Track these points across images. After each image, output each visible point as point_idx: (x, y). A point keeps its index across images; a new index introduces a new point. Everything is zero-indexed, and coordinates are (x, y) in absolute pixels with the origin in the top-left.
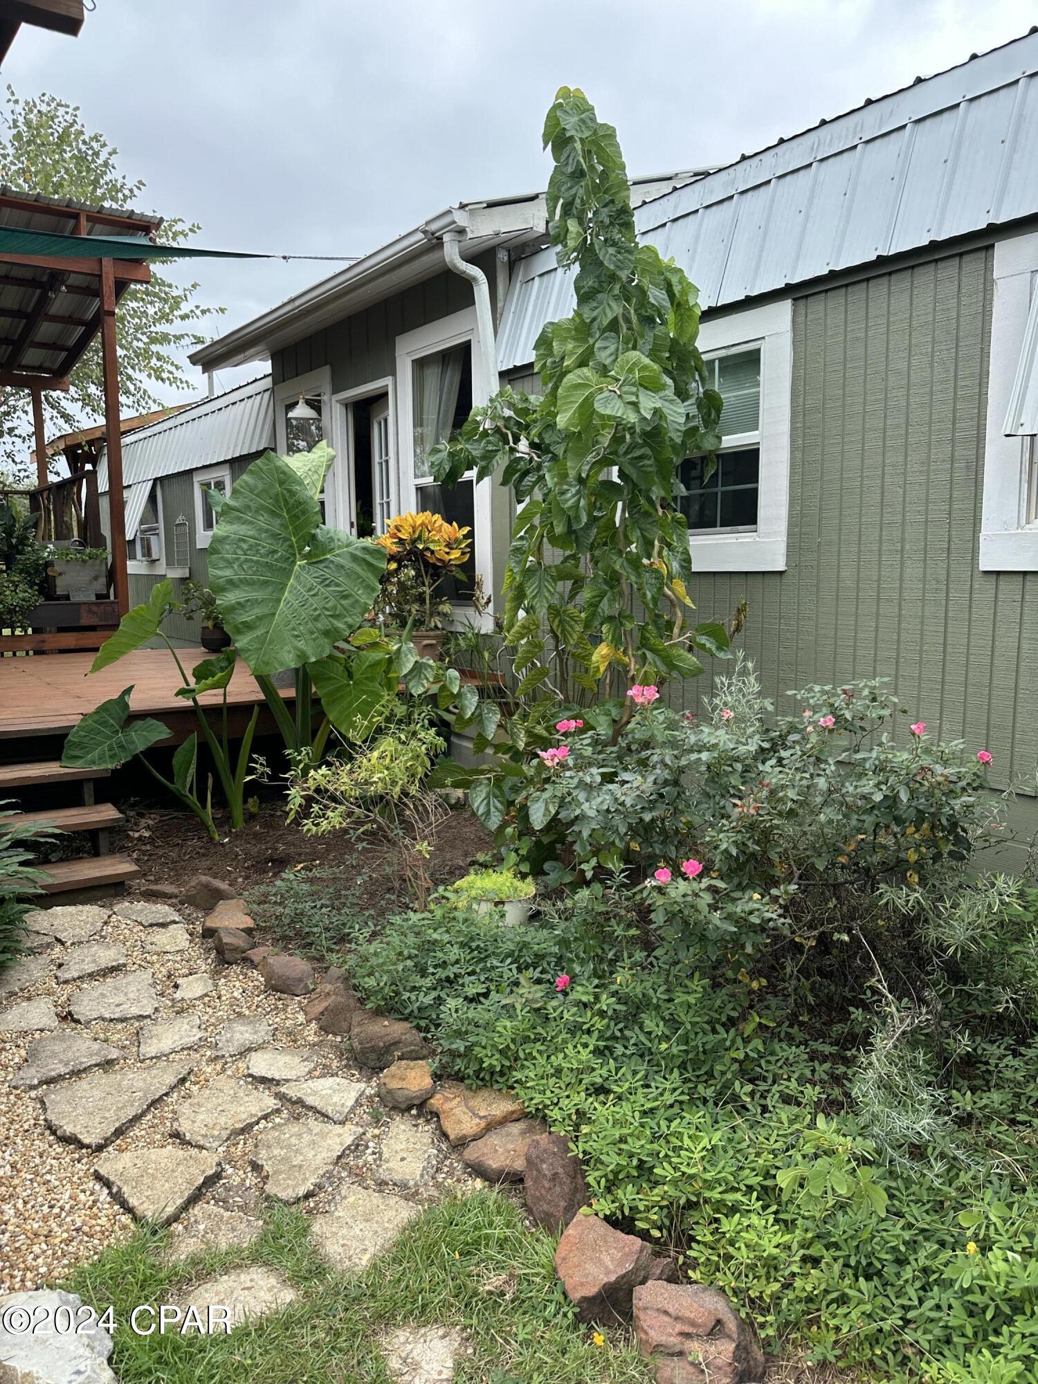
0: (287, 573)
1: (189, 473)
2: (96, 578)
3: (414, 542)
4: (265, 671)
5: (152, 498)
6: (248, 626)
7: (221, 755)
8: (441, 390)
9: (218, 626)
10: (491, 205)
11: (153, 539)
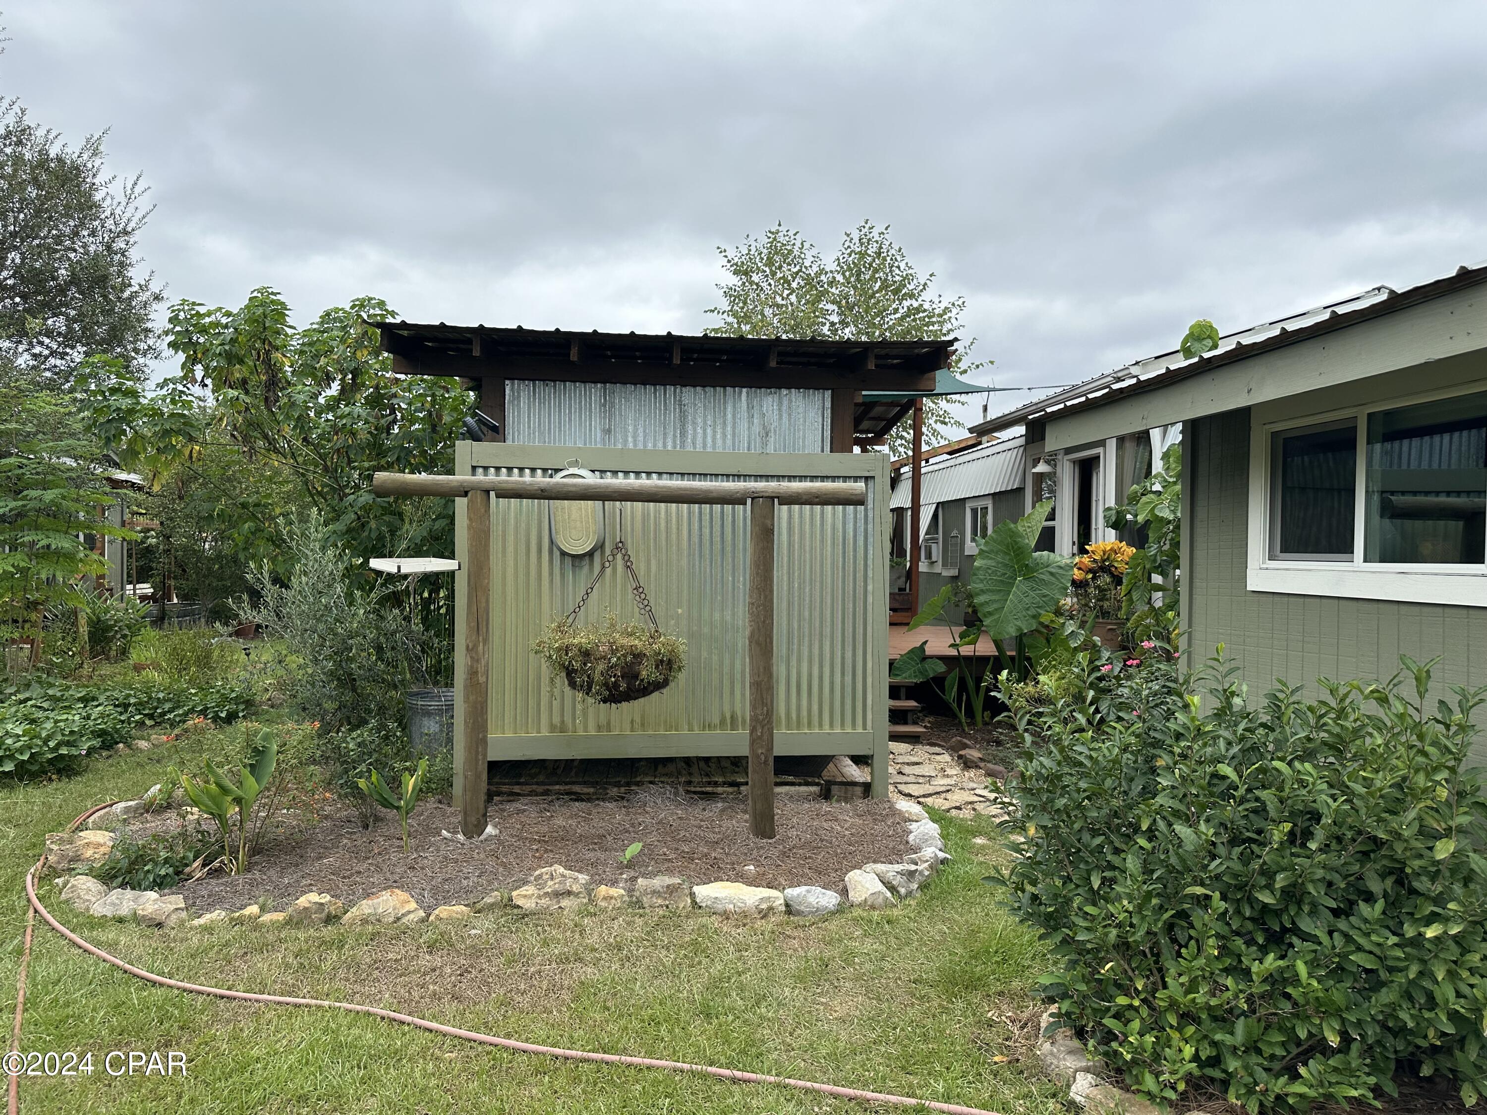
0: (1012, 585)
1: (964, 500)
2: (899, 578)
3: (1104, 561)
4: (999, 637)
5: (935, 516)
6: (990, 614)
7: (971, 684)
8: (1136, 458)
9: (975, 612)
10: (1156, 358)
11: (934, 546)
